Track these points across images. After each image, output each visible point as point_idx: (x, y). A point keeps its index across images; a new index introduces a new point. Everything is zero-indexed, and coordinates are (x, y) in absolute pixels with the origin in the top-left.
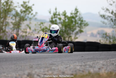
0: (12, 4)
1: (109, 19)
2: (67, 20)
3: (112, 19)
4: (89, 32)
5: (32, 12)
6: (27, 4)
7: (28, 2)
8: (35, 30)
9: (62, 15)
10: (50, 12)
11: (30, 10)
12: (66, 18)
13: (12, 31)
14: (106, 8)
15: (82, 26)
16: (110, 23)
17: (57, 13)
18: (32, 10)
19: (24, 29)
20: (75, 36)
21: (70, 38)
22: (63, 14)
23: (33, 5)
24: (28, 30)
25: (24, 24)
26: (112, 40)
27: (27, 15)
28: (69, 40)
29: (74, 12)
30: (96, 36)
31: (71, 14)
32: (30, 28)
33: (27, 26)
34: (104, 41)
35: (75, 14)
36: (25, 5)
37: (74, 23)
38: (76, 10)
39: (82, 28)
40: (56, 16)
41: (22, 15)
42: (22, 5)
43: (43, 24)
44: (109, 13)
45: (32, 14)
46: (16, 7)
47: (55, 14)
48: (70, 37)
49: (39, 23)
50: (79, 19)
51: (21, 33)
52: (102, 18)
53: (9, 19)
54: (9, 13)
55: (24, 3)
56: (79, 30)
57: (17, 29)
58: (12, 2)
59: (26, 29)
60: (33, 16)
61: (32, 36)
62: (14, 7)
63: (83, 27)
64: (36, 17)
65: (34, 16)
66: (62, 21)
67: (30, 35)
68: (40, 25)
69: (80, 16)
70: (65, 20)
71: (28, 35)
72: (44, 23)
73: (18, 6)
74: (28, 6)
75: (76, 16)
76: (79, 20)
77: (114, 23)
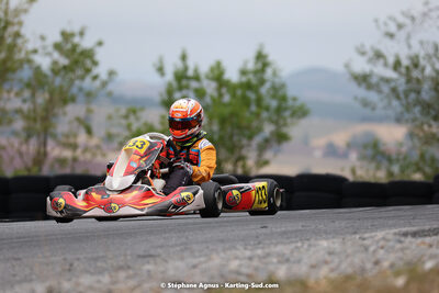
0: (19, 41)
1: (386, 89)
2: (227, 98)
3: (394, 90)
4: (320, 142)
5: (95, 71)
6: (76, 40)
7: (82, 34)
8: (110, 137)
9: (207, 77)
10: (161, 70)
11: (88, 63)
12: (224, 90)
13: (21, 144)
14: (372, 48)
15: (285, 119)
16: (390, 104)
17: (190, 73)
18: (95, 63)
19: (67, 136)
20: (260, 155)
21: (240, 164)
22: (211, 76)
23: (100, 44)
24: (82, 138)
25: (65, 114)
26: (396, 169)
27: (77, 82)
28: (235, 171)
29: (251, 66)
30: (345, 156)
31: (243, 72)
32: (89, 131)
33: (76, 124)
34: (368, 170)
35: (256, 72)
36: (69, 46)
37: (254, 108)
38: (260, 57)
39: (285, 125)
40: (184, 82)
41: (58, 81)
42: (57, 47)
43: (139, 114)
44: (386, 65)
45: (95, 78)
46: (35, 51)
47: (181, 77)
48: (242, 158)
49: (123, 111)
50: (272, 92)
51: (54, 151)
52: (359, 84)
53: (9, 99)
54: (10, 75)
55: (66, 36)
56: (272, 133)
57: (39, 135)
58: (17, 35)
59: (75, 136)
60: (97, 83)
61: (99, 159)
62: (27, 53)
63: (289, 120)
64: (110, 87)
65: (104, 84)
66: (208, 100)
67: (88, 156)
68: (126, 117)
69: (277, 80)
70: (221, 95)
71: (81, 158)
72: (142, 109)
73: (44, 48)
74: (79, 50)
75: (262, 82)
76: (274, 97)
77: (404, 102)
